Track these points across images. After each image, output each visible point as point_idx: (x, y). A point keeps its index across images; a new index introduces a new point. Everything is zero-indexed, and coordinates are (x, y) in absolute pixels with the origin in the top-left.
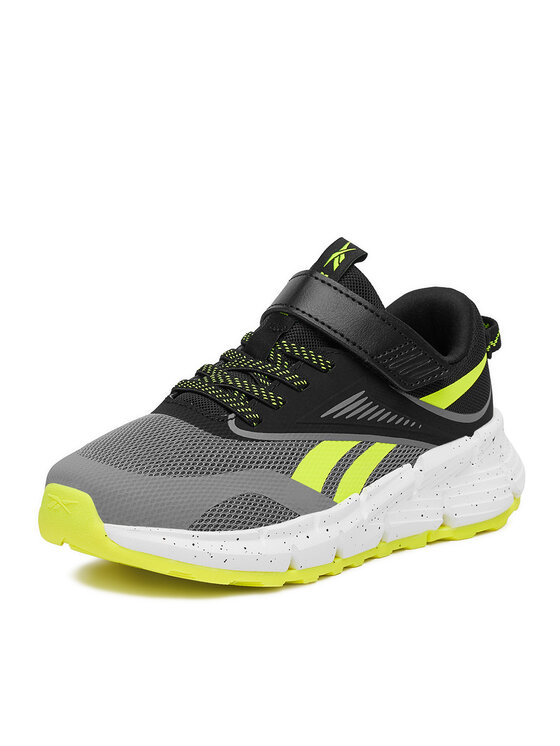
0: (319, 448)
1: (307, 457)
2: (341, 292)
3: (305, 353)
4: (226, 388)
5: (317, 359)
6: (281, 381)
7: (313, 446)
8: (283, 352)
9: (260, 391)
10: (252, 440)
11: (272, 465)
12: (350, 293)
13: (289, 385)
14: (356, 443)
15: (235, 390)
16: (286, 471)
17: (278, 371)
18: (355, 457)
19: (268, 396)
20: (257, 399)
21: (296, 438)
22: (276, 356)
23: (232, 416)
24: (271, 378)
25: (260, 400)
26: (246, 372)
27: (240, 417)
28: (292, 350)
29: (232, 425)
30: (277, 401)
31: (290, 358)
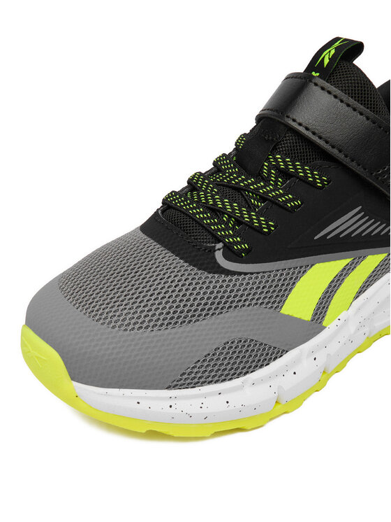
0: (311, 272)
1: (298, 284)
2: (342, 101)
3: (301, 169)
4: (215, 211)
5: (313, 175)
6: (273, 202)
7: (305, 272)
8: (277, 167)
9: (250, 216)
10: (240, 274)
11: (260, 301)
12: (351, 101)
13: (282, 207)
14: (348, 261)
15: (224, 213)
16: (275, 305)
17: (271, 191)
18: (347, 274)
19: (259, 221)
20: (247, 225)
21: (287, 267)
22: (269, 173)
23: (220, 245)
24: (263, 199)
25: (250, 225)
26: (236, 192)
27: (228, 247)
28: (286, 165)
29: (219, 256)
30: (269, 227)
31: (284, 174)
